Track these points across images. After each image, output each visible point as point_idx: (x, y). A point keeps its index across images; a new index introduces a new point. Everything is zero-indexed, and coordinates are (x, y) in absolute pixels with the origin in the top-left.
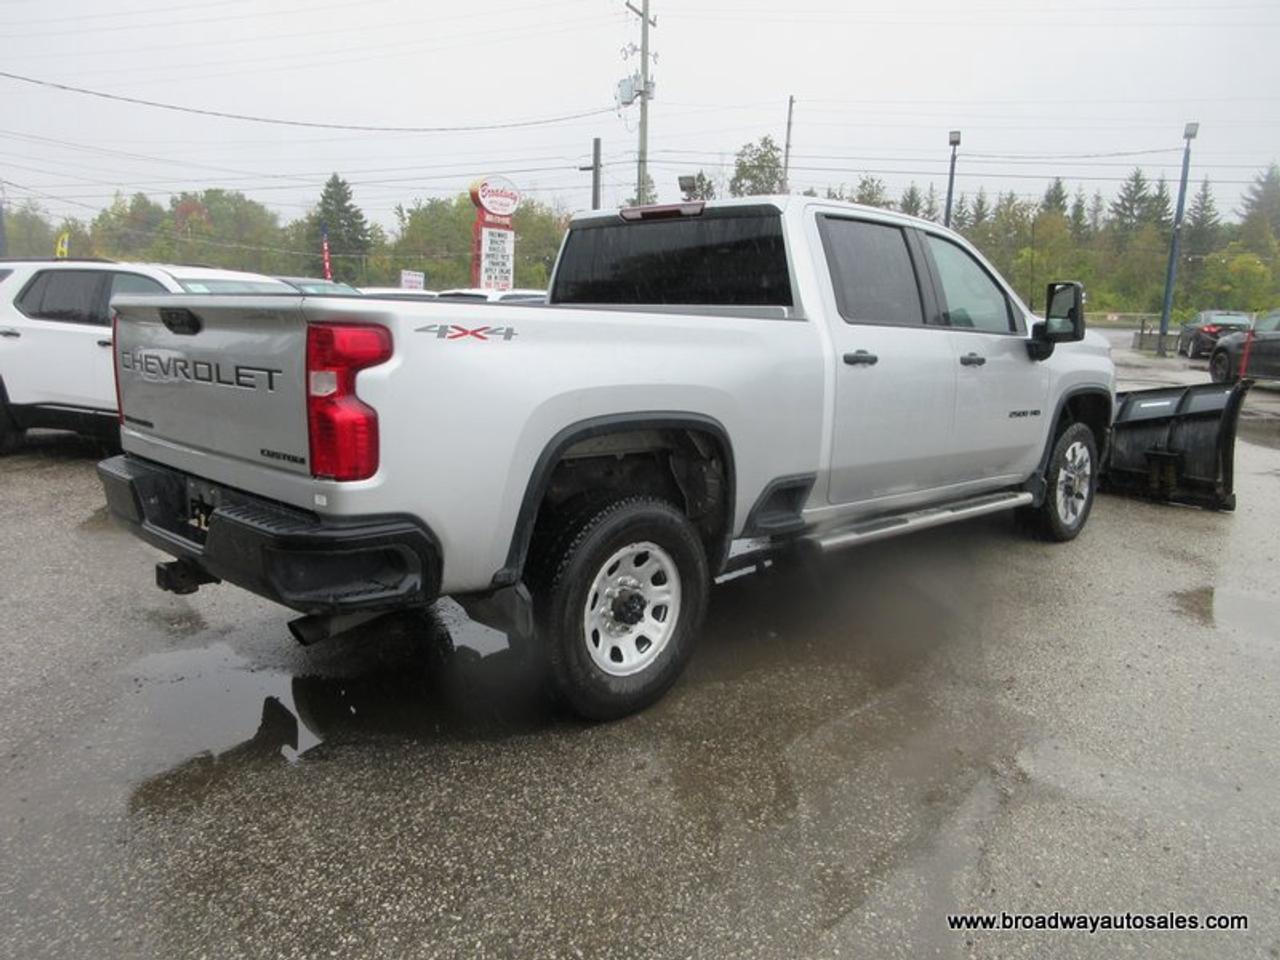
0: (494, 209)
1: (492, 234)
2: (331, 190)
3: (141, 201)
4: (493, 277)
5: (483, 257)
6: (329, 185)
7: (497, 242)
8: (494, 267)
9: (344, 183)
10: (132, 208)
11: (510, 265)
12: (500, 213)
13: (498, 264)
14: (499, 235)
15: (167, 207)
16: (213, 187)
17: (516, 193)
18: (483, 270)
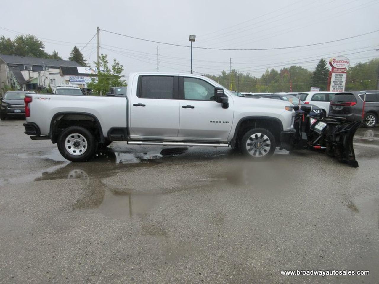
0: (338, 67)
1: (336, 75)
2: (320, 63)
3: (273, 71)
4: (335, 88)
5: (332, 82)
6: (320, 62)
7: (338, 77)
8: (336, 86)
9: (325, 61)
10: (271, 73)
11: (344, 84)
12: (341, 68)
13: (338, 84)
14: (339, 75)
15: (279, 72)
16: (293, 65)
17: (348, 61)
18: (331, 86)
